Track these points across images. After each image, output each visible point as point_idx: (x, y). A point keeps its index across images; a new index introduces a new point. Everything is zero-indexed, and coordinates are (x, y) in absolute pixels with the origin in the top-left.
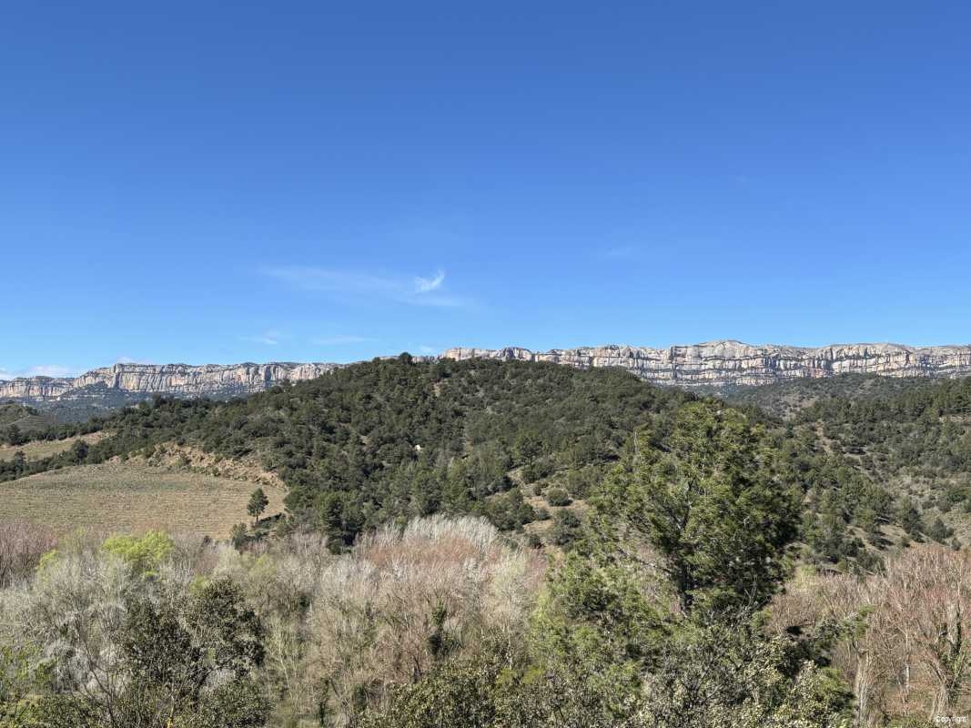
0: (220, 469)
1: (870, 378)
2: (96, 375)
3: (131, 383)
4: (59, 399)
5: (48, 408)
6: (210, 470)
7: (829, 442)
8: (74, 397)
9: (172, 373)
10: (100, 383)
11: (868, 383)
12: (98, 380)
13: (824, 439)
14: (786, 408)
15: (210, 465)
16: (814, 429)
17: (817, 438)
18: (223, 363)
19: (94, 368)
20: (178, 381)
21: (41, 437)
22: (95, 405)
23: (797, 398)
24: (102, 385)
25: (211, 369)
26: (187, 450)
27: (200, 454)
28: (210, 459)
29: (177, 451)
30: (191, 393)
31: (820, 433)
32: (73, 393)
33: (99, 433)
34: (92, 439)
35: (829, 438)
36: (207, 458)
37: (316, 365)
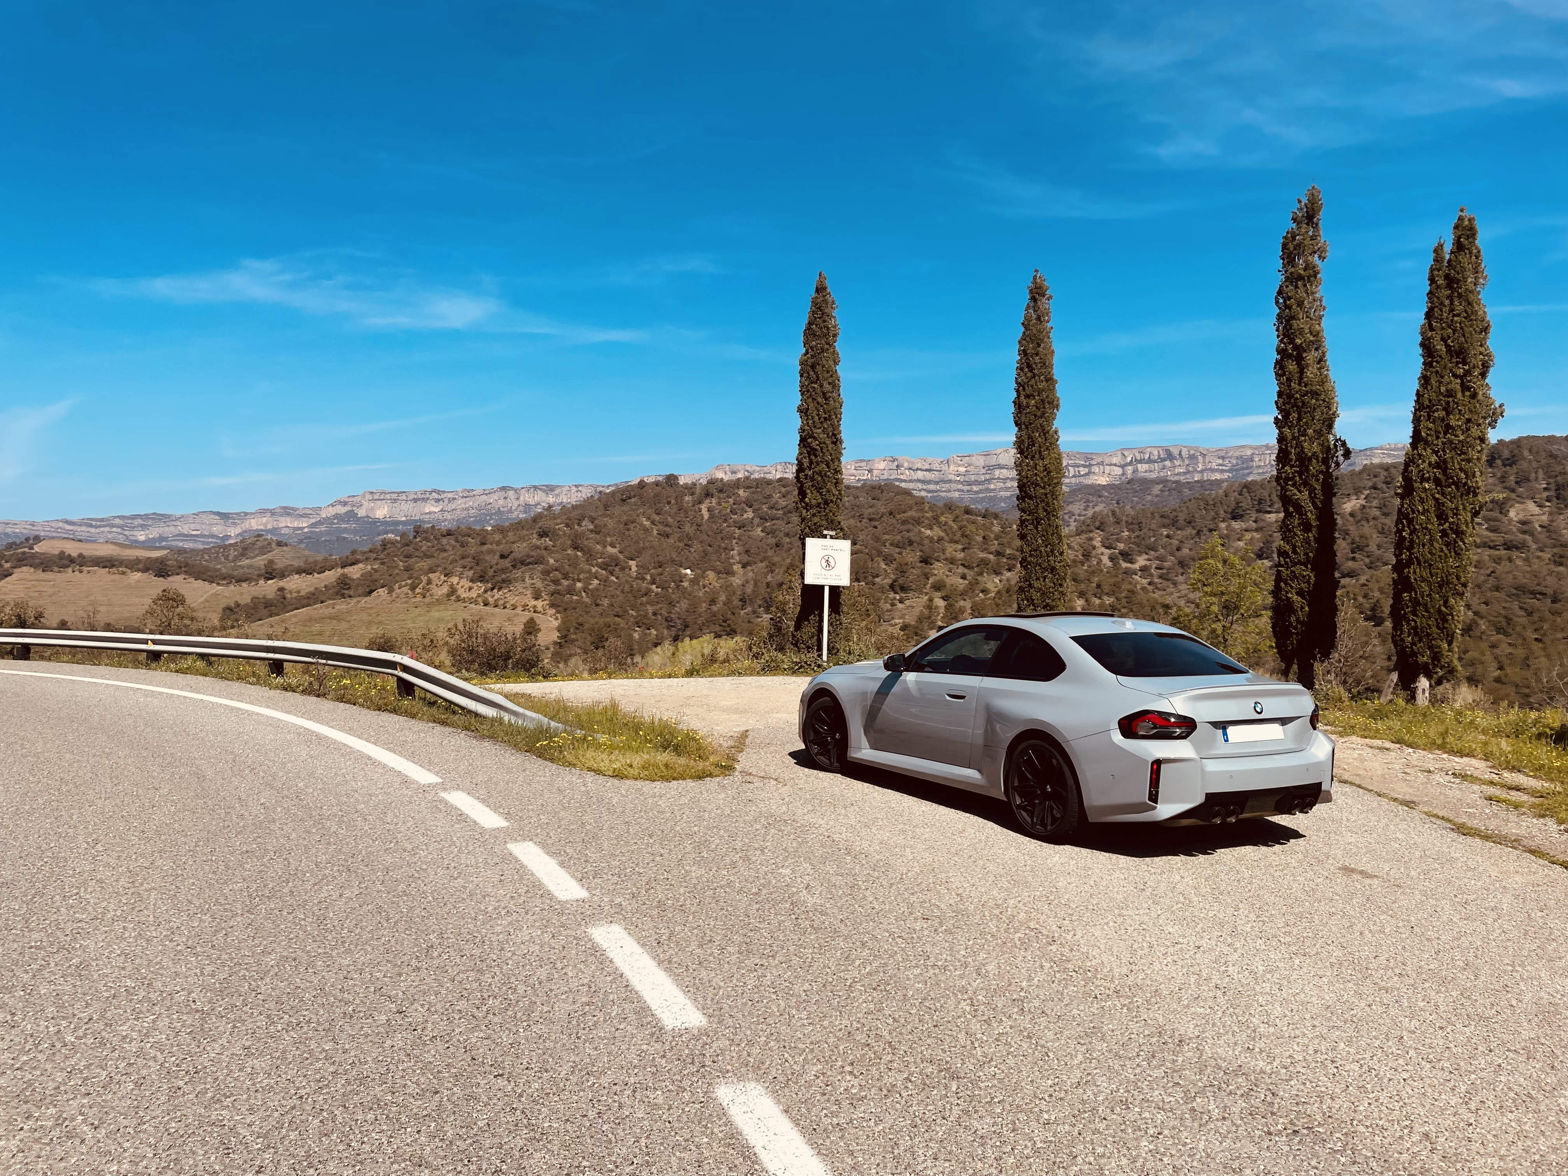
0: (490, 599)
1: (1158, 484)
2: (345, 504)
3: (381, 512)
4: (306, 530)
5: (296, 540)
6: (480, 600)
7: (1108, 552)
8: (323, 528)
9: (425, 500)
10: (349, 511)
11: (1156, 490)
12: (347, 508)
13: (1103, 550)
14: (1070, 518)
15: (479, 596)
16: (1091, 539)
17: (1094, 548)
18: (479, 487)
19: (343, 497)
20: (431, 508)
21: (299, 571)
22: (345, 535)
23: (1082, 507)
24: (351, 515)
25: (468, 494)
26: (455, 580)
27: (468, 584)
28: (479, 588)
29: (445, 581)
30: (448, 521)
31: (1097, 543)
32: (320, 523)
33: (361, 565)
34: (355, 572)
35: (1107, 548)
36: (475, 588)
37: (576, 486)
